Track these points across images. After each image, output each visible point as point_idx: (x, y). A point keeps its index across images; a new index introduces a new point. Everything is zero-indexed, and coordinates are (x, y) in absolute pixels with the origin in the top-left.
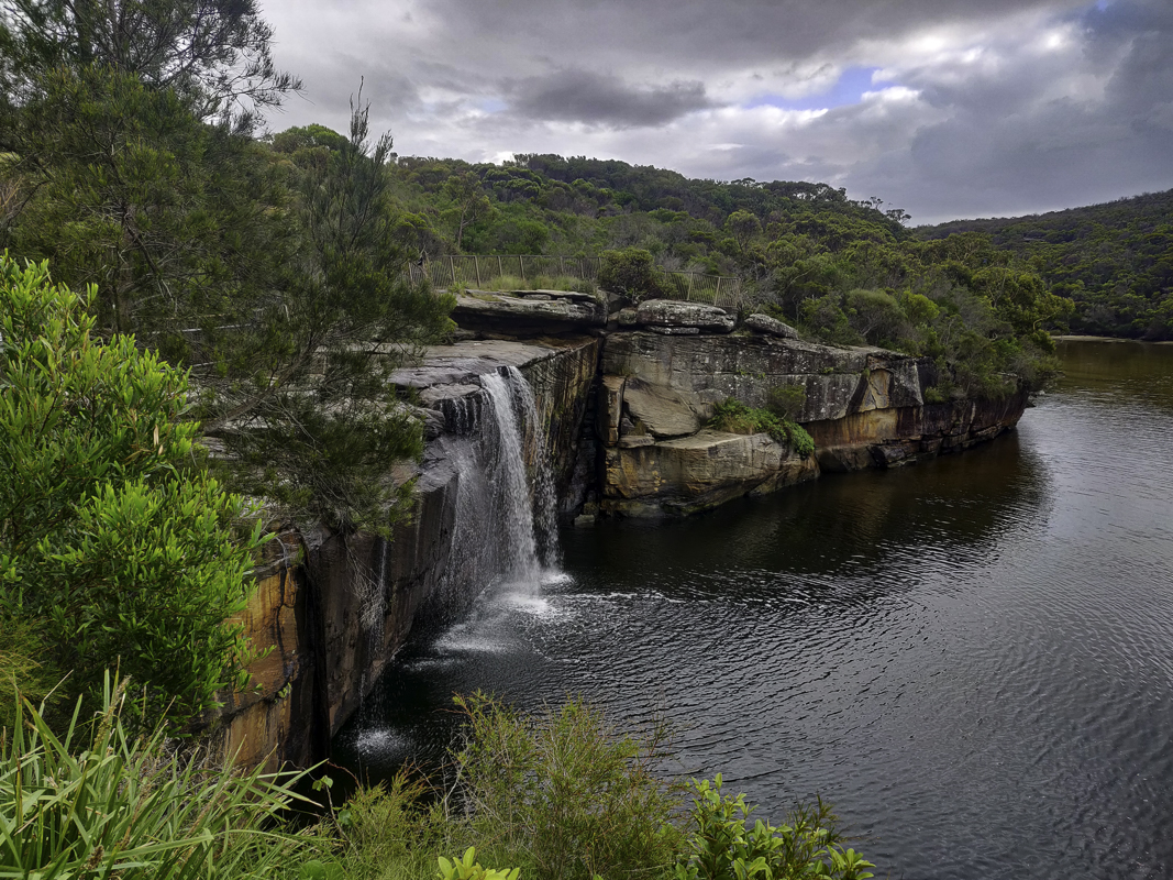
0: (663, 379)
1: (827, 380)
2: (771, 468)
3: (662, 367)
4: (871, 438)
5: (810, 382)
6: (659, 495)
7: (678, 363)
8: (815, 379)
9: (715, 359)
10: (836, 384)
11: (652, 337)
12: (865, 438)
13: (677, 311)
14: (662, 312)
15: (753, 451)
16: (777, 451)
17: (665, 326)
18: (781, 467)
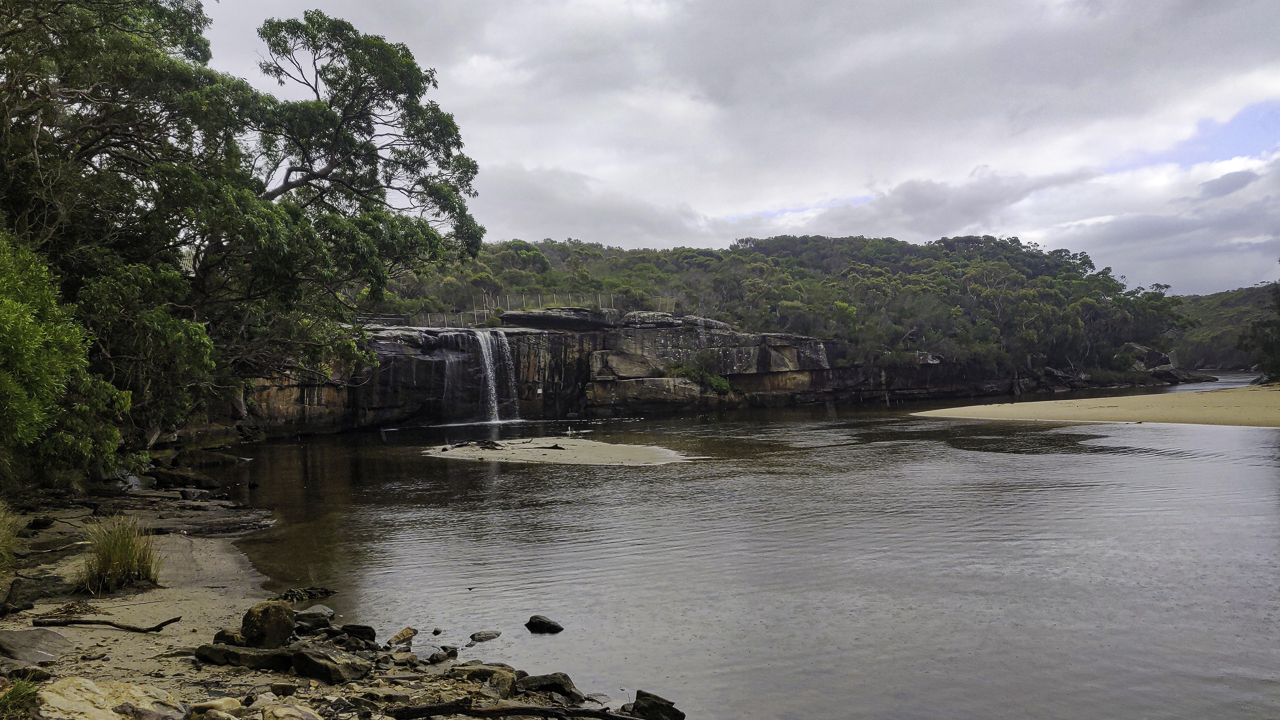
0: (639, 352)
1: (735, 350)
2: (693, 397)
3: (638, 346)
4: (789, 389)
5: (724, 352)
6: (615, 405)
7: (647, 344)
8: (728, 350)
9: (667, 341)
10: (741, 353)
11: (630, 330)
12: (785, 389)
13: (642, 315)
14: (634, 317)
15: (675, 386)
16: (696, 389)
17: (636, 324)
18: (701, 397)
